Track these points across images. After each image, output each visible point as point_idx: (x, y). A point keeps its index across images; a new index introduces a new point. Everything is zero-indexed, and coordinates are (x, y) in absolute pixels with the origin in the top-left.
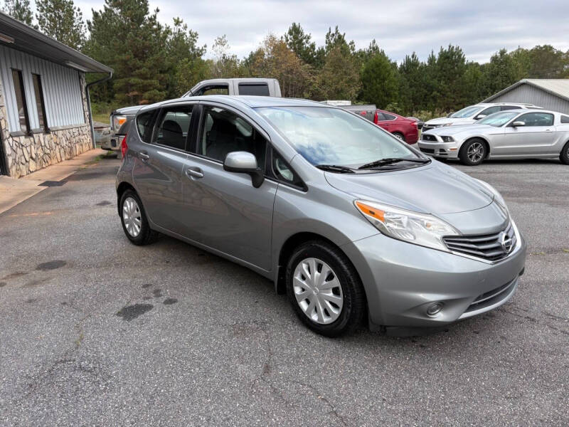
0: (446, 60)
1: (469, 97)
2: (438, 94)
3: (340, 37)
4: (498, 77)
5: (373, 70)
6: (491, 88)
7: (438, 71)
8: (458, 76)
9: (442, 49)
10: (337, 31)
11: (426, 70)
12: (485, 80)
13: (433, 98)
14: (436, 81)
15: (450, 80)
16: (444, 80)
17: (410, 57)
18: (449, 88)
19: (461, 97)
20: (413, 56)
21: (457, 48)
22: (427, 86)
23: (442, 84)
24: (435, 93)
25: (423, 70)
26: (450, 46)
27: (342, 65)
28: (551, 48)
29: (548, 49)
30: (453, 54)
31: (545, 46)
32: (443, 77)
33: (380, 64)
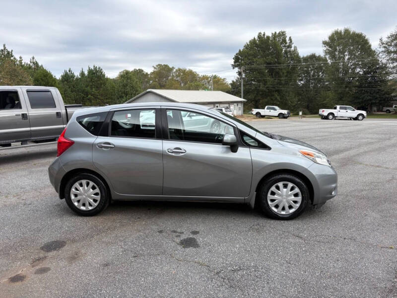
0: (93, 75)
1: (112, 99)
2: (92, 97)
3: (8, 53)
4: (128, 87)
5: (41, 79)
6: (125, 94)
7: (89, 82)
8: (103, 85)
9: (89, 68)
10: (5, 48)
11: (81, 81)
12: (120, 89)
13: (88, 99)
14: (89, 88)
15: (98, 88)
16: (94, 88)
17: (68, 71)
18: (98, 93)
19: (107, 99)
20: (70, 71)
21: (99, 68)
22: (83, 92)
23: (93, 90)
24: (89, 96)
25: (79, 81)
26: (94, 66)
27: (17, 74)
28: (142, 71)
29: (141, 71)
30: (97, 71)
31: (139, 70)
32: (93, 86)
33: (47, 75)
